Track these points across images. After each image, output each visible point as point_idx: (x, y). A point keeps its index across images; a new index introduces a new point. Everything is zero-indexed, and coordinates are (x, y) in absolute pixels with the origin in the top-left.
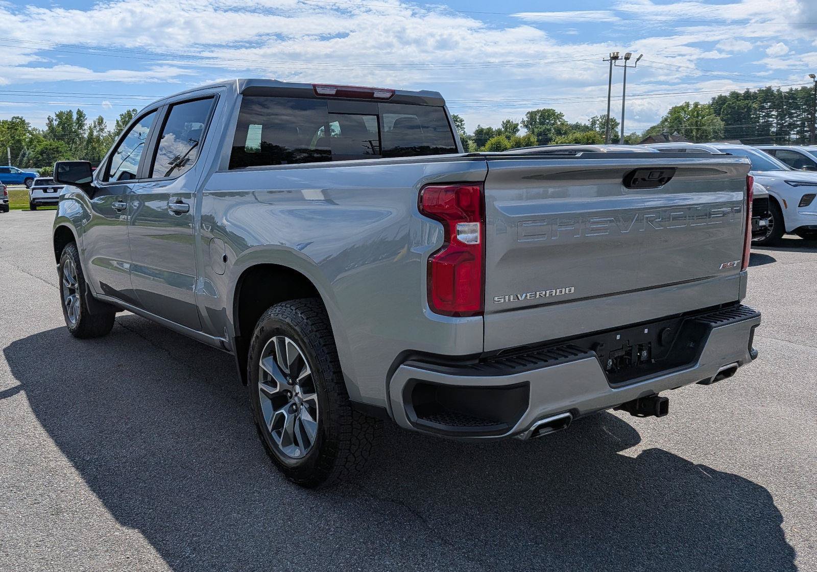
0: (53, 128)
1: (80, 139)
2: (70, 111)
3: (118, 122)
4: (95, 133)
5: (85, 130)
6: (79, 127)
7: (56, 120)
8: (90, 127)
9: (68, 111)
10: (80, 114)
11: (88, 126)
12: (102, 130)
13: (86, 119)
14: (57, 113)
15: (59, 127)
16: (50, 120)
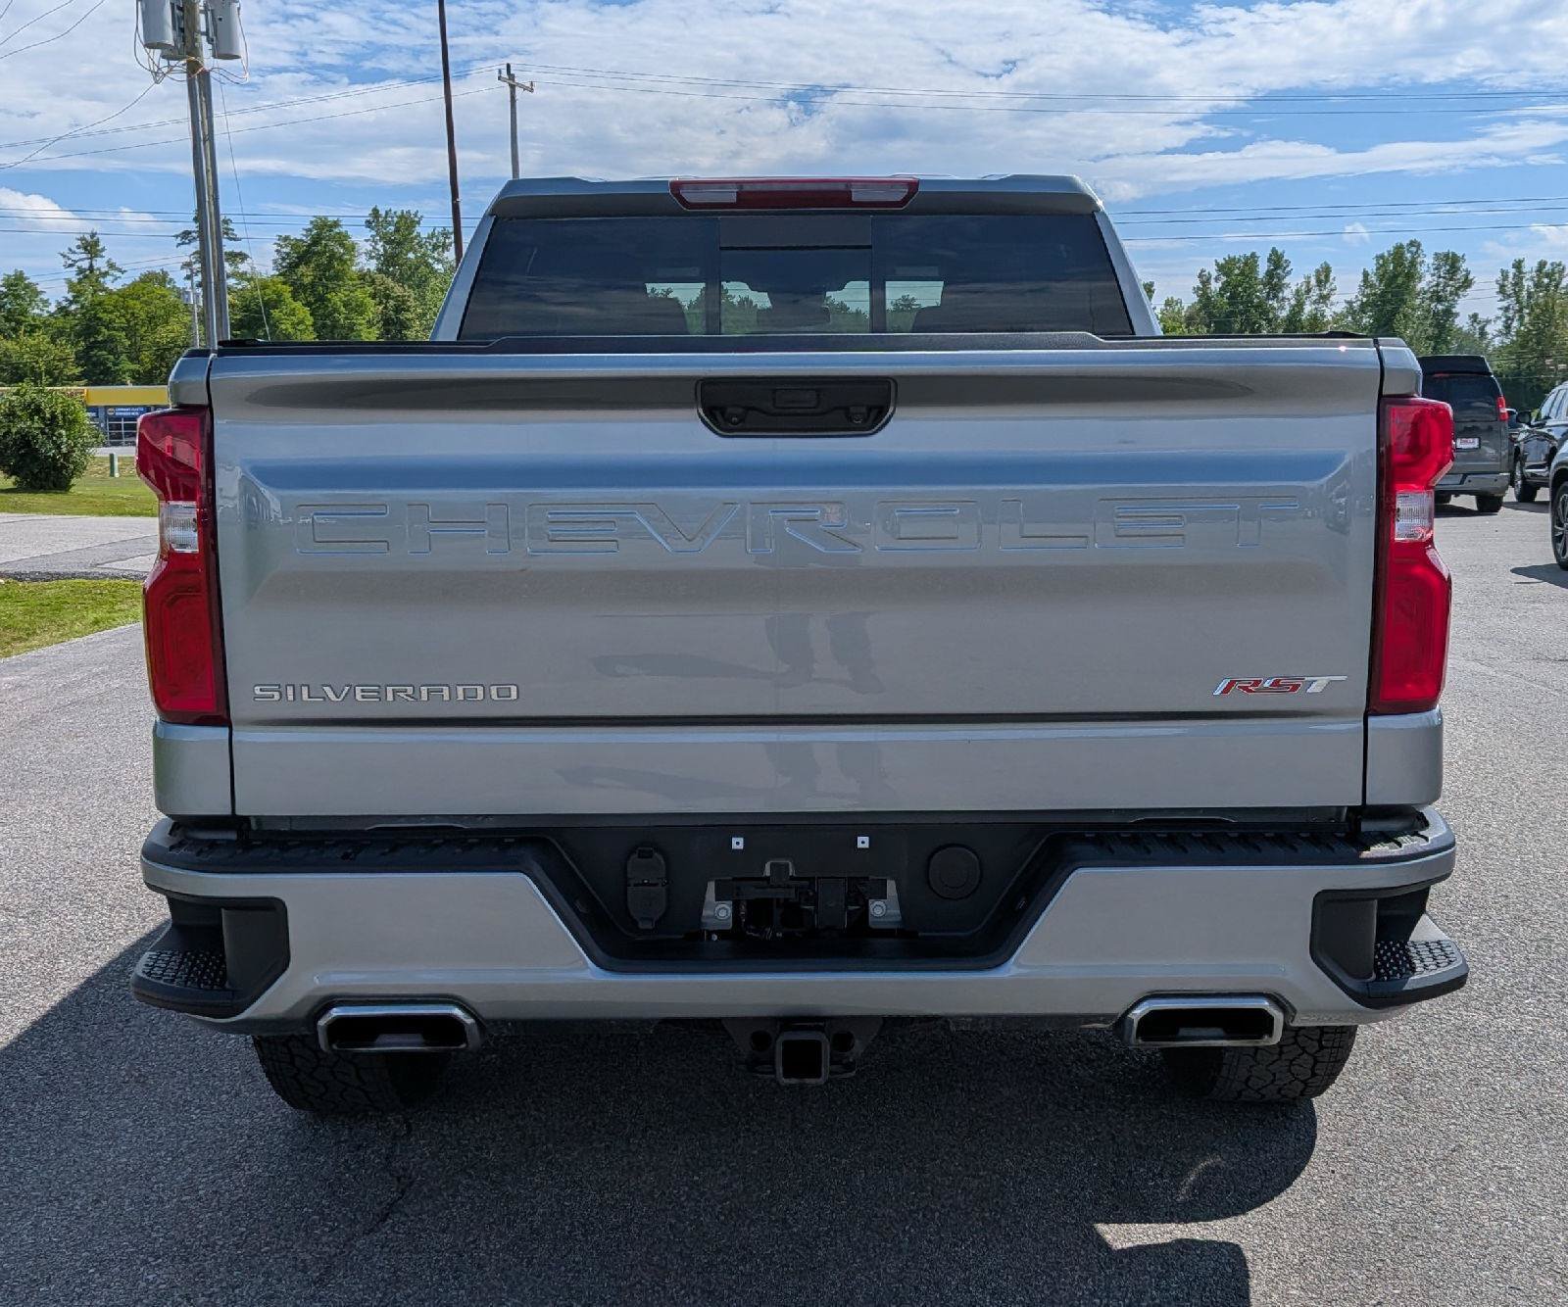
0: (1209, 298)
1: (1269, 321)
2: (1253, 255)
3: (1366, 275)
4: (1308, 308)
5: (1283, 299)
6: (1268, 293)
7: (1217, 279)
8: (1297, 291)
9: (1249, 254)
10: (1277, 261)
11: (1294, 288)
12: (1324, 298)
13: (1289, 273)
14: (1221, 261)
15: (1222, 296)
16: (1205, 281)
